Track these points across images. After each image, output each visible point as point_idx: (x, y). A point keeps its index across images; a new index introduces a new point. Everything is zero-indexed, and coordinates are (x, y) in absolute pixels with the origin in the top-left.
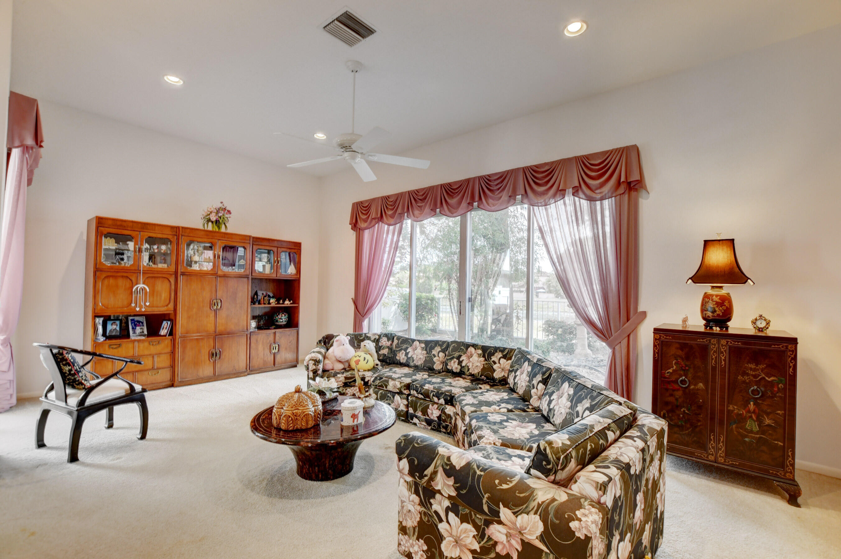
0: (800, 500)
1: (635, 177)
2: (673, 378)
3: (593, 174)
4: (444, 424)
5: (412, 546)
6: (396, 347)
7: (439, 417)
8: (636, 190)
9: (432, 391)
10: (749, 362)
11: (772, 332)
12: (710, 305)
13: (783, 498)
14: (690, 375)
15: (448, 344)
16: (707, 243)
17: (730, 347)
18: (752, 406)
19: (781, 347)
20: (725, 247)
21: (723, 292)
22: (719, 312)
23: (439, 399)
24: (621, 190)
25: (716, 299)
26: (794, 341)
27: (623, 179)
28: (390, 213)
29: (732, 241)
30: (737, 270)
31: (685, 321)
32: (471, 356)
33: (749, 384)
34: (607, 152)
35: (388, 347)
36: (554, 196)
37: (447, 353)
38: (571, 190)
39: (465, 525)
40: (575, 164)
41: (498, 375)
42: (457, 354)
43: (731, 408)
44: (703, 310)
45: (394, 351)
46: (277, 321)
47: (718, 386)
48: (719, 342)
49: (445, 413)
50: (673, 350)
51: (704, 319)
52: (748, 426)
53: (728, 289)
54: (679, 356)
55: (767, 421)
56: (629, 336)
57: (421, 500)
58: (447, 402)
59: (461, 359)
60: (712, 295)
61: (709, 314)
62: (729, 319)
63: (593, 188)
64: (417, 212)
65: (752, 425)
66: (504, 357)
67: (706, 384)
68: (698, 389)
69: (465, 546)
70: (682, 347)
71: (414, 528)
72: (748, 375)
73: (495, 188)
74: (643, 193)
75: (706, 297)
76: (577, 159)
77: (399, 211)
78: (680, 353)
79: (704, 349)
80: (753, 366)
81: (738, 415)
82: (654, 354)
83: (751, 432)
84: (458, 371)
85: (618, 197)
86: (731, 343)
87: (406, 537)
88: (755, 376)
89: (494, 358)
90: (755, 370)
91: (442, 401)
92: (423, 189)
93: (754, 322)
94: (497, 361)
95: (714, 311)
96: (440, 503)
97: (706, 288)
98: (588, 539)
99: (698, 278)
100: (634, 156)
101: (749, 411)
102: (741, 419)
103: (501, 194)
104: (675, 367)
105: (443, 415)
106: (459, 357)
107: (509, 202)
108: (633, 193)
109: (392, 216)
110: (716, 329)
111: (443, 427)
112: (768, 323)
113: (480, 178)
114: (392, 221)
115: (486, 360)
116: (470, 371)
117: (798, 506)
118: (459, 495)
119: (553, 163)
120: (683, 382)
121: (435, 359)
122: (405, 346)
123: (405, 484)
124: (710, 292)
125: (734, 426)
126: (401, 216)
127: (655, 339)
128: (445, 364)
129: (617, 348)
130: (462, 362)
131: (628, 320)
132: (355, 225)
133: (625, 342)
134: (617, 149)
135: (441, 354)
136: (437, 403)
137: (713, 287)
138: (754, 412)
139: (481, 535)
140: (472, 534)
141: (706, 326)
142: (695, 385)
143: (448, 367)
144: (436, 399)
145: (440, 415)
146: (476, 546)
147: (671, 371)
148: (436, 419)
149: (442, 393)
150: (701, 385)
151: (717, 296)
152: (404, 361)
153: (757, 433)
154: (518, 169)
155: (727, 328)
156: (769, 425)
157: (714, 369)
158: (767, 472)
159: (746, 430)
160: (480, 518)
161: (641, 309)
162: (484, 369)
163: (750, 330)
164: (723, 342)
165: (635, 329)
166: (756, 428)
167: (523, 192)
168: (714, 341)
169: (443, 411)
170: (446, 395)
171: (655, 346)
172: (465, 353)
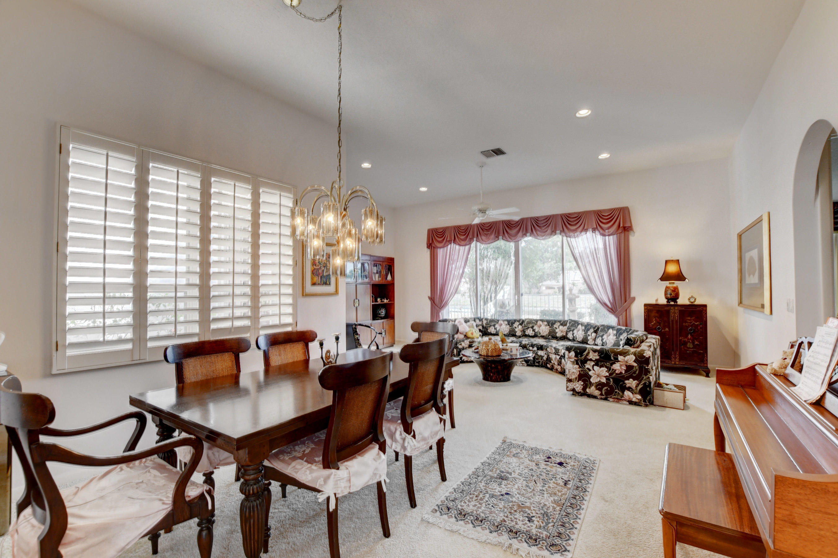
0: (710, 375)
1: (627, 225)
2: (654, 327)
3: (604, 221)
4: (537, 361)
5: (575, 385)
6: (486, 325)
7: (534, 358)
8: (628, 231)
9: (528, 344)
10: (688, 317)
11: (697, 303)
12: (669, 292)
13: (703, 375)
14: (662, 325)
15: (523, 322)
16: (667, 262)
17: (679, 310)
18: (689, 336)
19: (701, 308)
20: (675, 264)
21: (675, 285)
22: (673, 294)
23: (533, 348)
24: (620, 231)
25: (672, 289)
26: (705, 306)
27: (621, 225)
28: (463, 237)
29: (678, 261)
30: (681, 274)
31: (657, 300)
32: (541, 326)
33: (688, 327)
34: (612, 209)
35: (481, 325)
36: (581, 232)
37: (523, 325)
38: (591, 229)
39: (602, 369)
40: (593, 215)
41: (559, 335)
42: (531, 325)
43: (681, 338)
44: (666, 294)
45: (485, 327)
46: (380, 314)
47: (675, 329)
48: (674, 308)
49: (538, 355)
50: (653, 314)
51: (666, 298)
52: (688, 346)
53: (677, 283)
54: (656, 316)
55: (696, 343)
56: (626, 310)
57: (580, 366)
58: (538, 349)
59: (534, 328)
60: (670, 287)
61: (669, 296)
62: (678, 298)
63: (605, 229)
64: (483, 238)
65: (690, 345)
66: (562, 325)
67: (669, 329)
68: (666, 331)
69: (602, 376)
70: (658, 311)
71: (576, 378)
72: (688, 322)
73: (542, 225)
74: (631, 233)
75: (667, 288)
76: (594, 212)
77: (470, 236)
78: (657, 315)
79: (668, 312)
80: (689, 318)
81: (684, 341)
82: (645, 317)
83: (690, 348)
84: (533, 335)
85: (618, 235)
86: (680, 308)
87: (572, 383)
88: (691, 323)
89: (555, 326)
90: (690, 320)
91: (535, 349)
92: (489, 223)
93: (689, 299)
94: (558, 327)
95: (671, 295)
96: (590, 364)
97: (667, 283)
98: (649, 357)
99: (664, 278)
100: (627, 212)
101: (688, 339)
102: (685, 343)
103: (546, 229)
104: (654, 322)
105: (536, 356)
106: (532, 327)
107: (551, 234)
108: (626, 232)
109: (464, 240)
110: (672, 303)
111: (537, 362)
112: (695, 299)
113: (531, 218)
114: (463, 243)
115: (550, 327)
116: (541, 334)
117: (709, 377)
118: (600, 357)
119: (579, 213)
120: (659, 328)
121: (516, 330)
122: (493, 324)
123: (571, 363)
124: (669, 285)
125: (682, 346)
126: (471, 240)
127: (645, 309)
128: (524, 331)
129: (620, 317)
130: (535, 330)
131: (625, 302)
132: (430, 245)
133: (624, 313)
134: (617, 208)
135: (520, 327)
136: (532, 350)
137: (670, 283)
138: (690, 339)
139: (609, 369)
140: (605, 371)
141: (668, 302)
142: (665, 329)
143: (526, 333)
144: (531, 348)
145: (535, 356)
146: (607, 374)
147: (653, 324)
148: (532, 359)
149: (535, 344)
150: (667, 329)
151: (672, 287)
152: (495, 333)
153: (692, 348)
154: (557, 215)
155: (677, 302)
156: (697, 344)
157: (673, 321)
158: (696, 365)
159: (688, 348)
160: (608, 364)
161: (632, 295)
162: (550, 333)
163: (687, 303)
164: (676, 308)
165: (629, 306)
166: (691, 346)
167: (562, 229)
168: (672, 308)
169: (536, 354)
170: (537, 345)
171: (645, 312)
172: (536, 324)
